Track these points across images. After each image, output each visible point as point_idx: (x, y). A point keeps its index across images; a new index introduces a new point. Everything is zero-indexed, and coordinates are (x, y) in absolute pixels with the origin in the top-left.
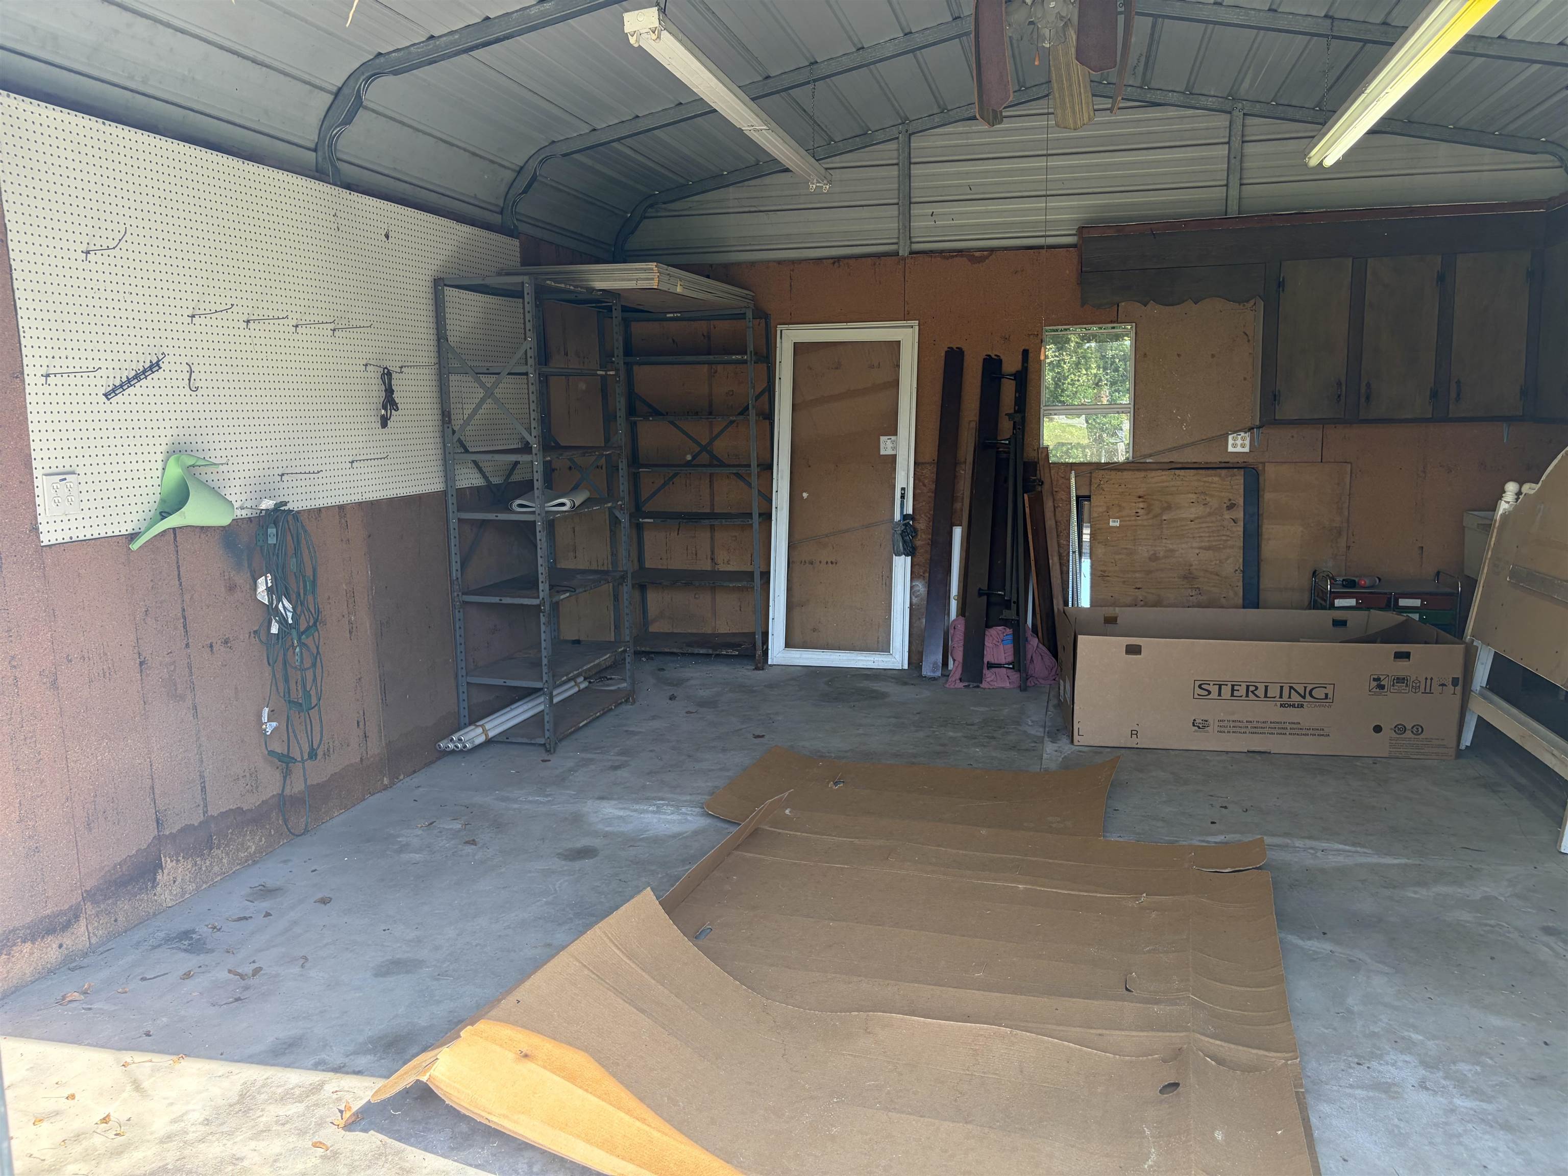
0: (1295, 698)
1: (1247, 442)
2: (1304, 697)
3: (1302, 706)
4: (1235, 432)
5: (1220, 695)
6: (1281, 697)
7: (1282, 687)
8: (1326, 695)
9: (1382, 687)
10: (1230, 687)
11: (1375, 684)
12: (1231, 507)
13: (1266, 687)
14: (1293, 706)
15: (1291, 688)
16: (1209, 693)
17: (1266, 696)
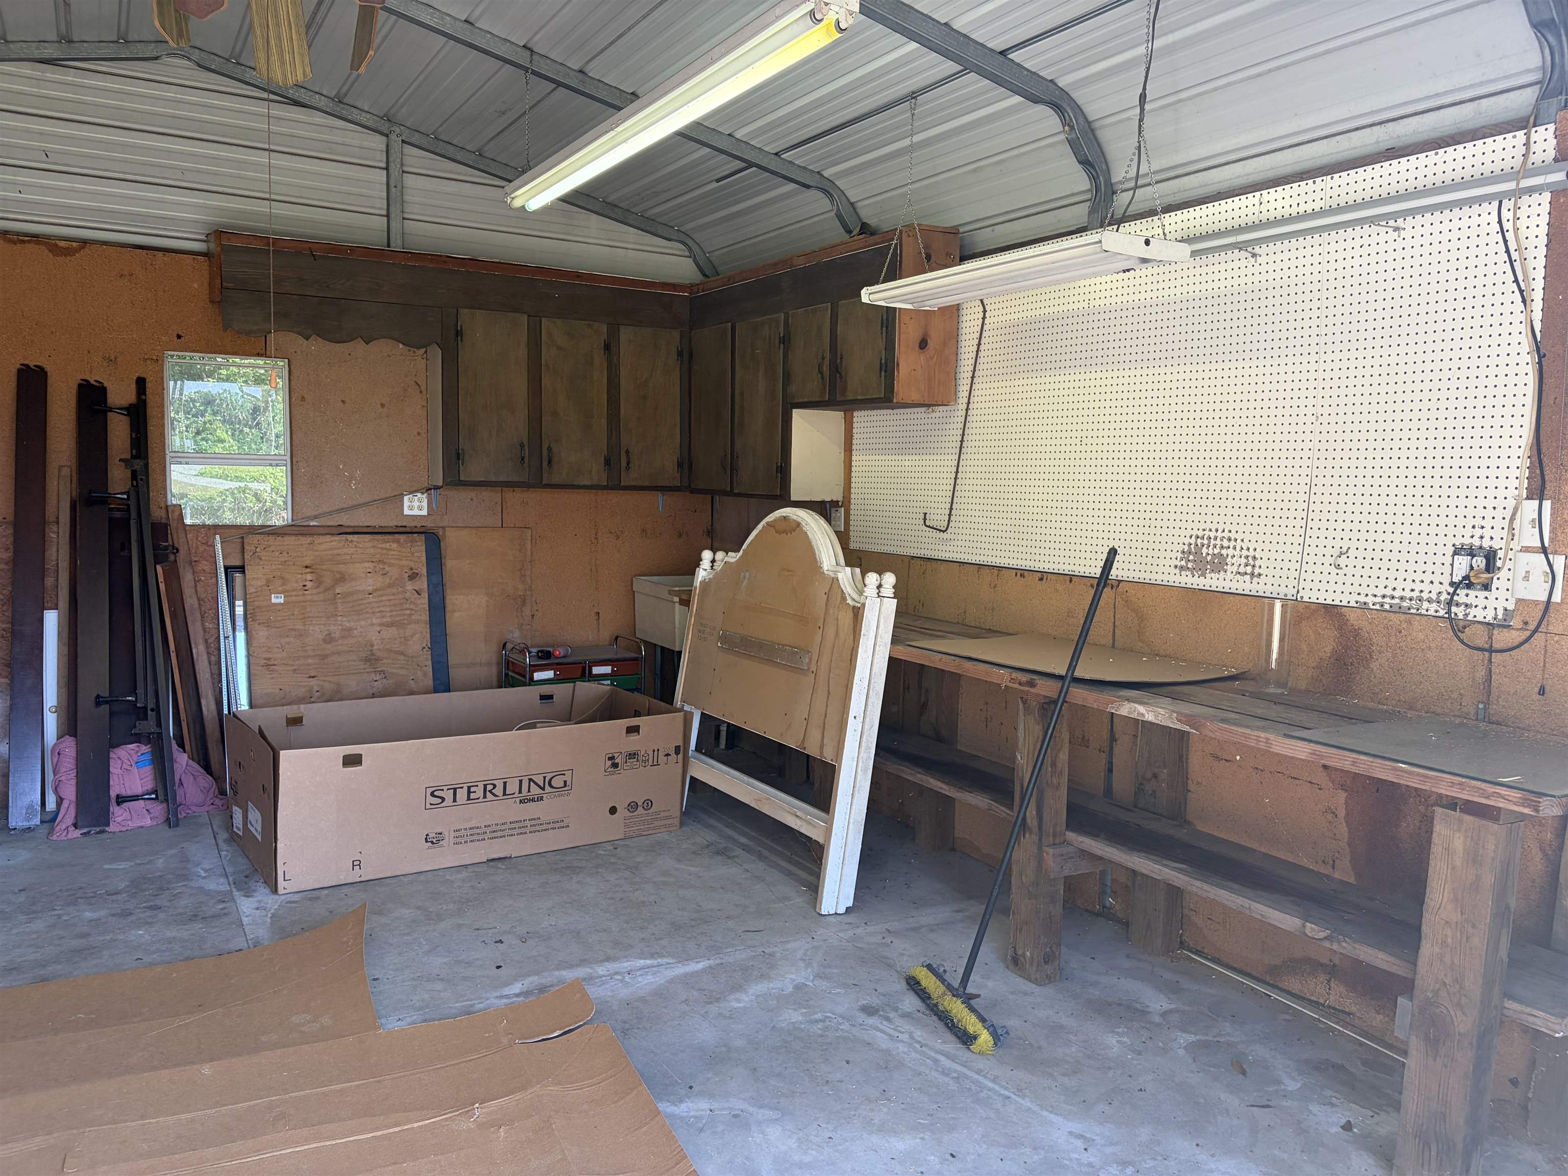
0: (535, 790)
1: (425, 504)
2: (543, 789)
3: (542, 799)
4: (411, 493)
5: (455, 800)
6: (520, 792)
7: (521, 781)
8: (565, 782)
9: (615, 765)
10: (466, 789)
11: (609, 763)
12: (413, 577)
13: (505, 783)
14: (533, 800)
15: (530, 780)
16: (443, 799)
17: (505, 794)
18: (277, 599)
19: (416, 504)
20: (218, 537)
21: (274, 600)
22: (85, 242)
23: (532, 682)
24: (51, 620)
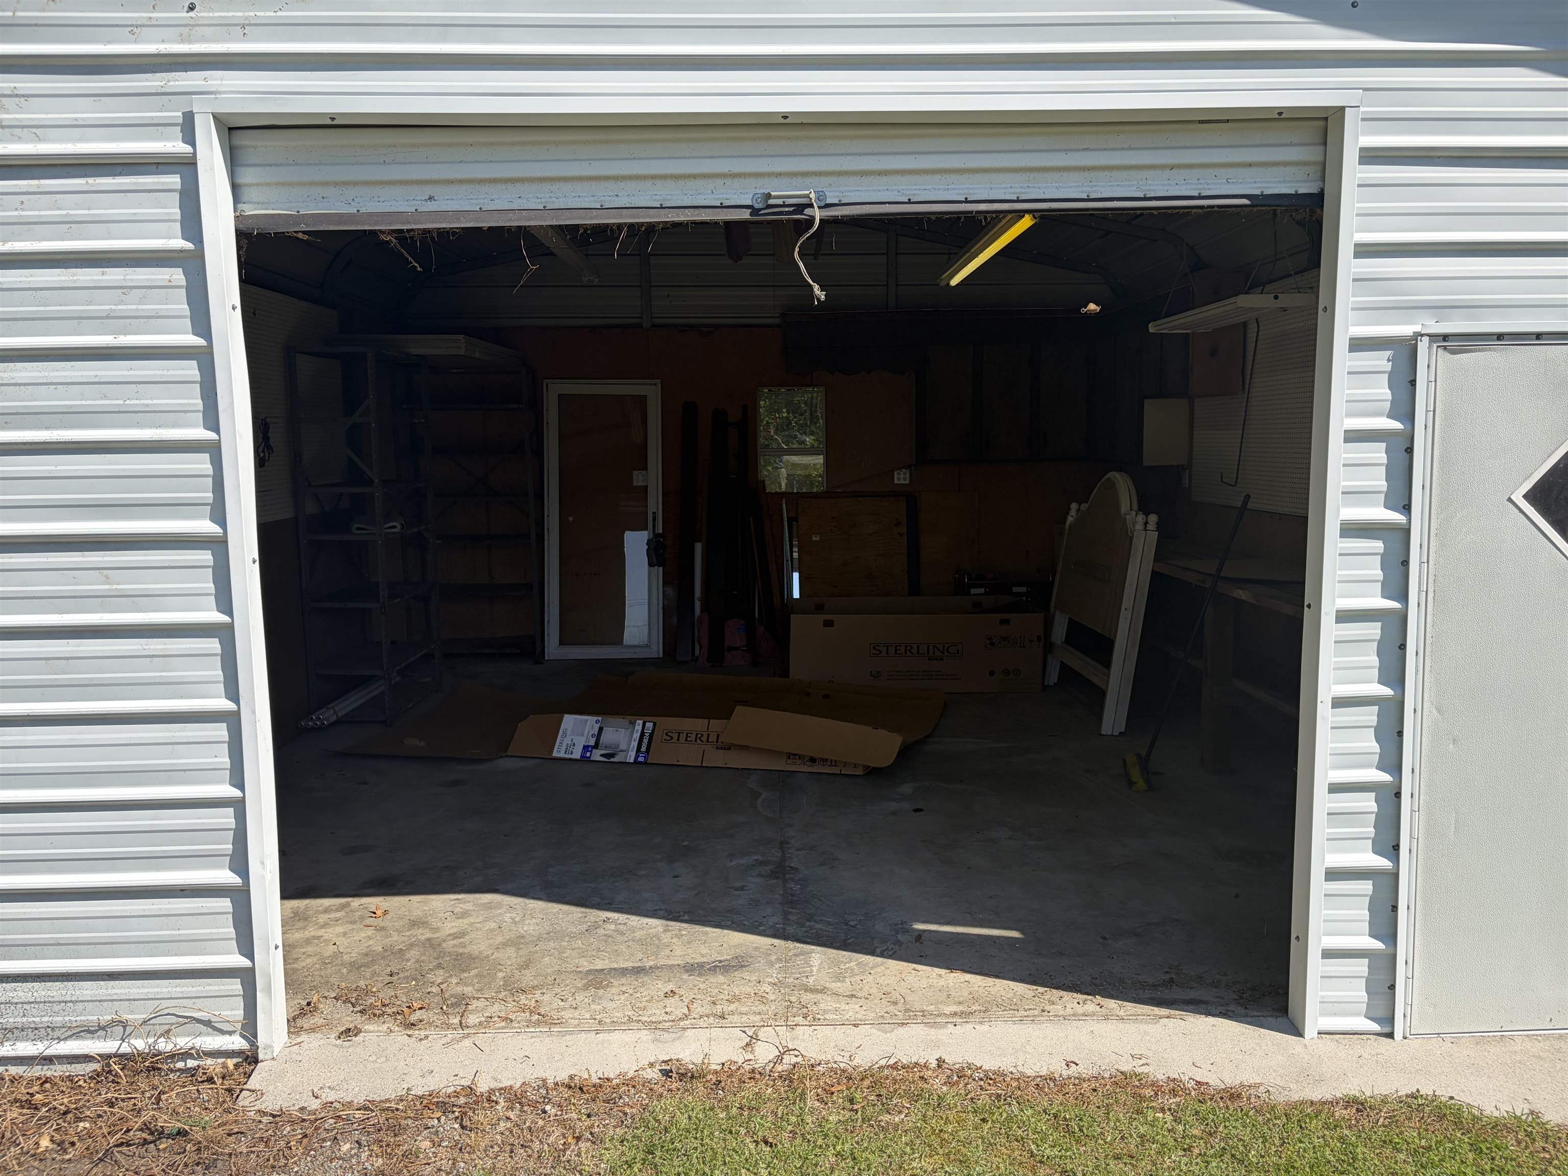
0: (938, 653)
1: (908, 476)
2: (943, 653)
3: (942, 659)
4: (899, 469)
5: (887, 653)
6: (928, 653)
7: (928, 647)
8: (958, 651)
9: (992, 644)
10: (893, 648)
11: (988, 642)
12: (898, 524)
13: (918, 647)
14: (937, 659)
15: (934, 647)
16: (881, 652)
17: (918, 653)
18: (815, 538)
19: (902, 476)
20: (784, 500)
21: (814, 539)
22: (717, 327)
23: (969, 594)
24: (698, 547)
